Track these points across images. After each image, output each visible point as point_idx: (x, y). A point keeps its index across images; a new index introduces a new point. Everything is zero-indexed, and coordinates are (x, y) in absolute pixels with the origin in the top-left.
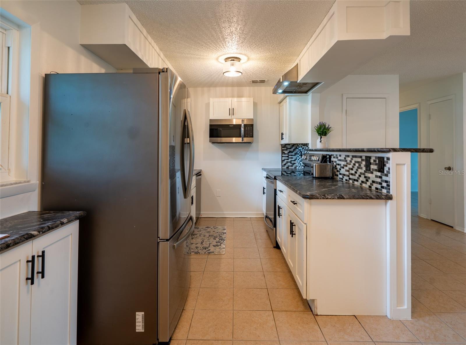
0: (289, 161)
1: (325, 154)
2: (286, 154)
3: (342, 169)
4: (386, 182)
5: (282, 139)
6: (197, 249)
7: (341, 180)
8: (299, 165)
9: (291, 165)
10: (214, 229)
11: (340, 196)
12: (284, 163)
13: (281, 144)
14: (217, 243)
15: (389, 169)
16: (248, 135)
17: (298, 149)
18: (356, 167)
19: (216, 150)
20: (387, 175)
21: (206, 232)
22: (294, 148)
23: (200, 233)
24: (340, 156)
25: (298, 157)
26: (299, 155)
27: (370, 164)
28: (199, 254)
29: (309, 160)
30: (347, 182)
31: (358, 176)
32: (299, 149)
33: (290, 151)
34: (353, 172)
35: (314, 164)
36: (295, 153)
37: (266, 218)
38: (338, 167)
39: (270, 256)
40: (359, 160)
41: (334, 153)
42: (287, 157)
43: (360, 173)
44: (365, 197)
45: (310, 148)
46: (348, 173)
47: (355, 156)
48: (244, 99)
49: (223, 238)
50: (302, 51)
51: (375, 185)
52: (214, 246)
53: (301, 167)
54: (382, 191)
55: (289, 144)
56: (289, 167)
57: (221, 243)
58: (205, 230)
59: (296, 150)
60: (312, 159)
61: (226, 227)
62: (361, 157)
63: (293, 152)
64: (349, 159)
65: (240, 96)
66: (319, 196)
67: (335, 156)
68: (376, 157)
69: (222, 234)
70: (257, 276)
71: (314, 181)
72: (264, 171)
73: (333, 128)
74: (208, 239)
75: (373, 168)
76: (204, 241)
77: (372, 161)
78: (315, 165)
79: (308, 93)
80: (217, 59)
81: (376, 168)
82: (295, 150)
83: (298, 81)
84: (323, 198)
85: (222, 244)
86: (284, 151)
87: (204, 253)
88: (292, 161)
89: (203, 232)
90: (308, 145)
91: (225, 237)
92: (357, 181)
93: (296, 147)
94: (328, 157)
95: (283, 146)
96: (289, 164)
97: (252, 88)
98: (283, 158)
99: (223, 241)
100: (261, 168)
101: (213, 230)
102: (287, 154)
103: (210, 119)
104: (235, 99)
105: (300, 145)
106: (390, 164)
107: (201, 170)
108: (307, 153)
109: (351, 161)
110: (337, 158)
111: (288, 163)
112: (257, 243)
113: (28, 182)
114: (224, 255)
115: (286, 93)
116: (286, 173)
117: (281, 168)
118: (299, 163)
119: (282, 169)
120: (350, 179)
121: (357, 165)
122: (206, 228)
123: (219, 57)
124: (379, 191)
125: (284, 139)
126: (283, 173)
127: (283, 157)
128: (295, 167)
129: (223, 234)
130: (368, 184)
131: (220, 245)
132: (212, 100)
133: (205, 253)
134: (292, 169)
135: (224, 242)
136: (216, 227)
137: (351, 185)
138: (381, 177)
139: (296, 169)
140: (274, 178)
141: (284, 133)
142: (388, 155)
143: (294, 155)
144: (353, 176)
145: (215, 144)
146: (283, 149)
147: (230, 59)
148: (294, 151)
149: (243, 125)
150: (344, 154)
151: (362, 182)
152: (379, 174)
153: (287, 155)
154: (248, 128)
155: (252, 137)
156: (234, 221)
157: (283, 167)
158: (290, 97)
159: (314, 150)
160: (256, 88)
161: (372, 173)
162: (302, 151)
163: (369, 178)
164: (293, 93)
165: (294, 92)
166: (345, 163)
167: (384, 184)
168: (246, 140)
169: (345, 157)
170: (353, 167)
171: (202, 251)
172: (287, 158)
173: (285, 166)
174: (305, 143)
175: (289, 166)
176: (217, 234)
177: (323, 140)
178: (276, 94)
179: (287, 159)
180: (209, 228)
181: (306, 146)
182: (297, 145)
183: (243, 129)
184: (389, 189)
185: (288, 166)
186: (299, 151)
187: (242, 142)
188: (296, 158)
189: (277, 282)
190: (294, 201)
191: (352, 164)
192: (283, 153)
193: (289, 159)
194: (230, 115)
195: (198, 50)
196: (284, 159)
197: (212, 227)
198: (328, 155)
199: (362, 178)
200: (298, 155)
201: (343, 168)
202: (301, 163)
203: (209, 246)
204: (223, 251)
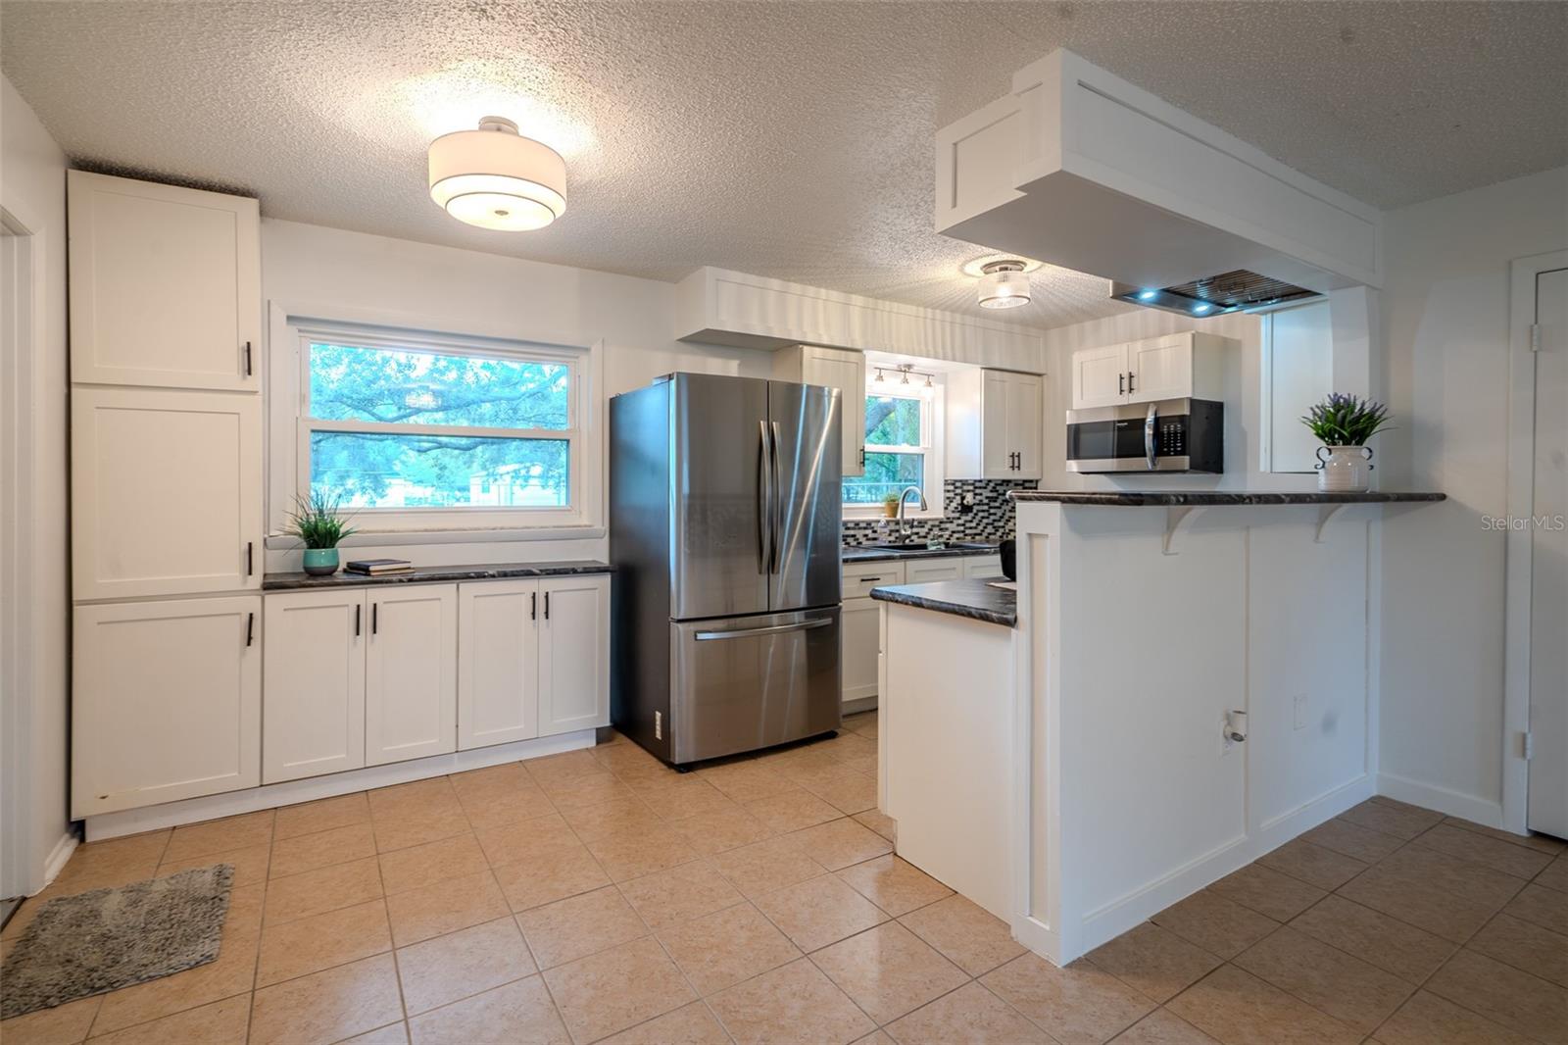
16: (1169, 447)
48: (1163, 342)
104: (1140, 345)
113: (590, 526)
132: (1076, 358)
149: (1150, 419)
154: (1169, 428)
155: (1183, 453)
158: (1269, 315)
183: (1151, 432)
194: (1121, 393)
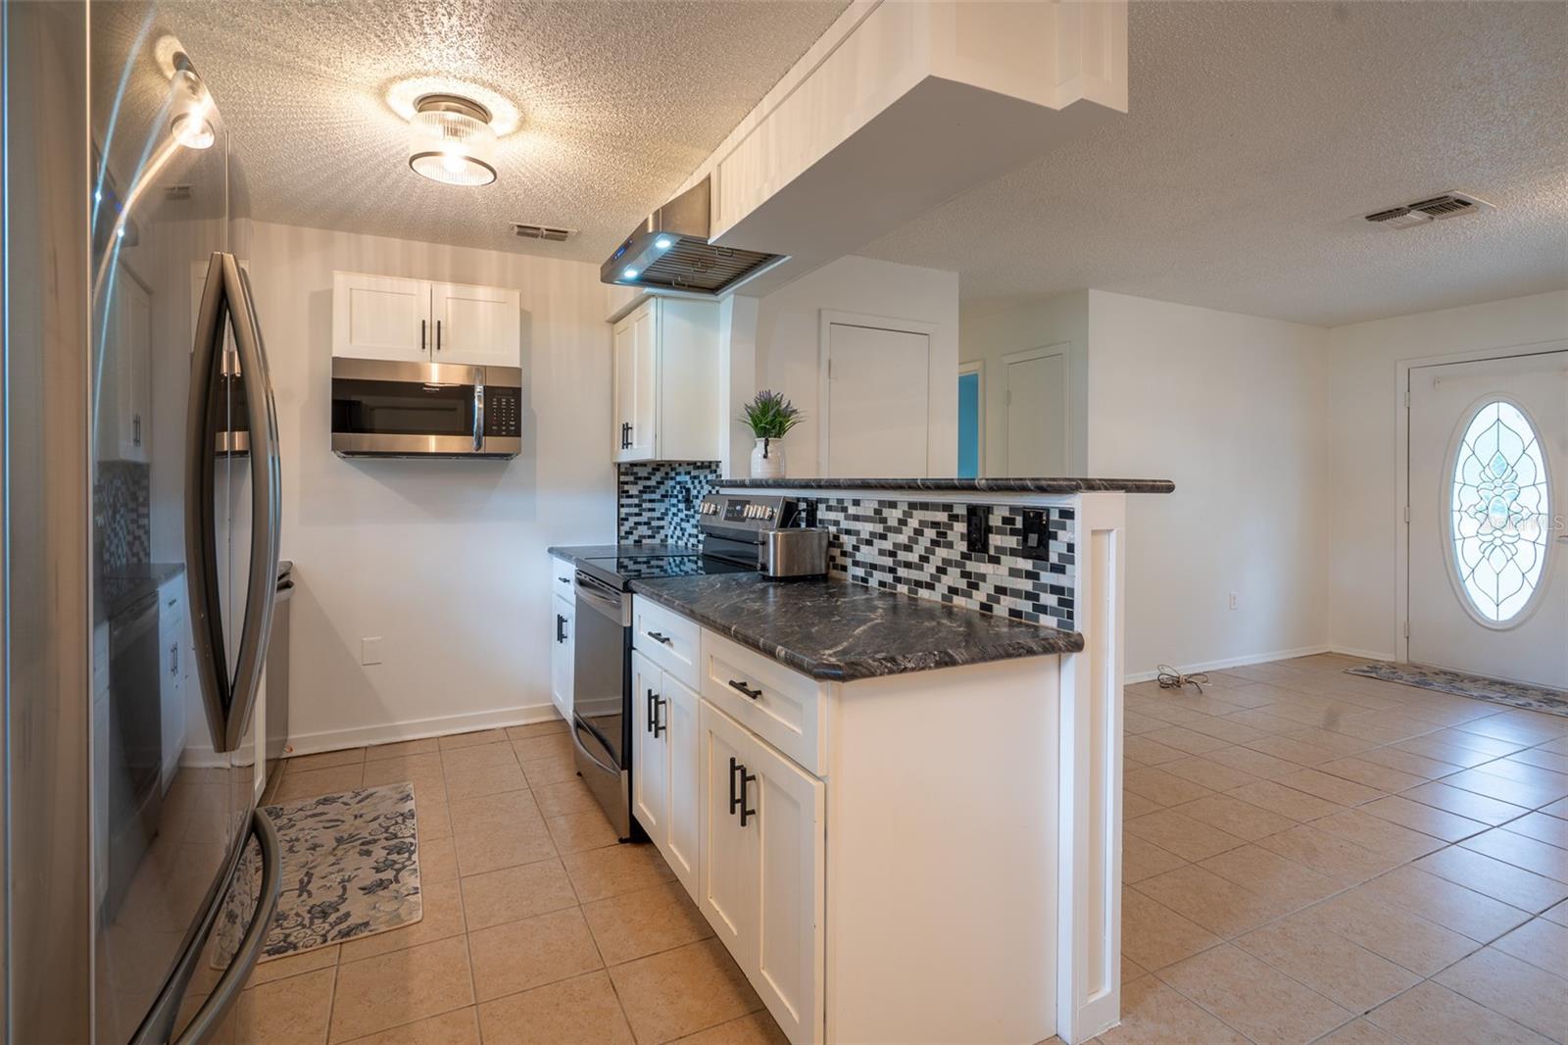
0: (644, 518)
1: (792, 498)
2: (631, 497)
3: (864, 548)
4: (1056, 590)
5: (626, 444)
6: (281, 926)
7: (860, 583)
8: (678, 533)
9: (650, 533)
10: (358, 803)
11: (942, 655)
12: (627, 526)
13: (615, 463)
14: (378, 870)
15: (1071, 547)
16: (499, 425)
17: (672, 479)
18: (924, 542)
19: (361, 483)
20: (1059, 569)
21: (321, 825)
22: (658, 477)
23: (292, 833)
24: (854, 505)
25: (674, 505)
26: (679, 501)
27: (989, 530)
28: (291, 952)
29: (726, 518)
30: (887, 590)
31: (933, 571)
32: (678, 479)
33: (644, 487)
34: (913, 557)
35: (771, 533)
36: (664, 493)
37: (579, 730)
38: (848, 541)
39: (613, 883)
40: (942, 517)
41: (833, 495)
42: (636, 506)
43: (943, 559)
44: (1014, 649)
45: (726, 475)
46: (891, 559)
47: (921, 504)
48: (483, 293)
49: (407, 840)
50: (731, 132)
51: (1006, 603)
52: (367, 890)
53: (685, 539)
54: (1038, 622)
55: (643, 464)
56: (644, 541)
57: (397, 866)
58: (314, 815)
59: (666, 482)
60: (745, 514)
61: (410, 787)
62: (948, 507)
63: (657, 490)
64: (893, 516)
65: (463, 277)
66: (876, 663)
67: (833, 503)
68: (1013, 509)
69: (397, 823)
70: (583, 999)
71: (771, 591)
72: (555, 559)
73: (802, 414)
74: (332, 859)
75: (999, 544)
76: (317, 872)
77: (995, 520)
78: (775, 537)
79: (722, 295)
80: (381, 92)
81: (1015, 546)
82: (663, 483)
83: (709, 238)
84: (891, 672)
85: (404, 874)
86: (626, 487)
87: (319, 940)
88: (653, 519)
89: (307, 829)
90: (717, 466)
91: (413, 836)
92: (930, 586)
93: (667, 474)
94: (803, 506)
95: (623, 470)
96: (643, 530)
97: (510, 256)
98: (624, 511)
99: (406, 855)
100: (546, 549)
101: (356, 808)
102: (637, 496)
103: (335, 355)
104: (448, 289)
105: (680, 465)
106: (1073, 533)
107: (291, 564)
108: (714, 492)
109: (903, 522)
110: (844, 510)
111: (639, 527)
112: (551, 838)
114: (420, 924)
115: (649, 286)
116: (632, 562)
117: (616, 544)
118: (678, 528)
119: (618, 547)
120: (898, 580)
121: (930, 533)
122: (319, 803)
123: (392, 80)
124: (1023, 621)
125: (635, 446)
126: (622, 562)
127: (623, 506)
128: (664, 541)
129: (400, 819)
130: (980, 596)
131: (396, 877)
132: (341, 281)
133: (325, 941)
134: (653, 549)
135: (410, 858)
136: (364, 795)
137: (903, 601)
138: (1032, 575)
139: (666, 546)
140: (621, 589)
141: (634, 423)
142: (1069, 501)
143: (659, 501)
144: (910, 571)
145: (357, 458)
146: (623, 478)
147: (444, 104)
148: (658, 488)
149: (479, 389)
150: (870, 501)
151: (953, 591)
152: (1027, 565)
153: (636, 501)
154: (499, 402)
155: (517, 433)
156: (440, 750)
157: (623, 542)
158: (660, 300)
159: (747, 482)
160: (528, 260)
161: (995, 560)
162: (692, 487)
163: (983, 577)
164: (674, 288)
165: (677, 284)
166: (879, 528)
167: (1049, 600)
168: (492, 444)
169: (877, 506)
170: (913, 540)
171: (309, 932)
172: (636, 510)
173: (630, 536)
174: (702, 460)
175: (644, 537)
176: (375, 825)
177: (771, 452)
178: (612, 283)
179: (636, 515)
180: (333, 800)
181: (707, 471)
182: (670, 465)
183: (482, 406)
184: (1070, 615)
185: (640, 536)
186: (678, 487)
187: (474, 451)
188: (667, 509)
189: (672, 1003)
190: (742, 681)
191: (908, 531)
192: (623, 493)
193: (644, 513)
194: (424, 347)
195: (285, 18)
196: (626, 514)
197: (347, 796)
198: (805, 500)
199: (953, 578)
200: (674, 501)
201: (869, 543)
202: (684, 525)
203: (343, 898)
204: (416, 910)
